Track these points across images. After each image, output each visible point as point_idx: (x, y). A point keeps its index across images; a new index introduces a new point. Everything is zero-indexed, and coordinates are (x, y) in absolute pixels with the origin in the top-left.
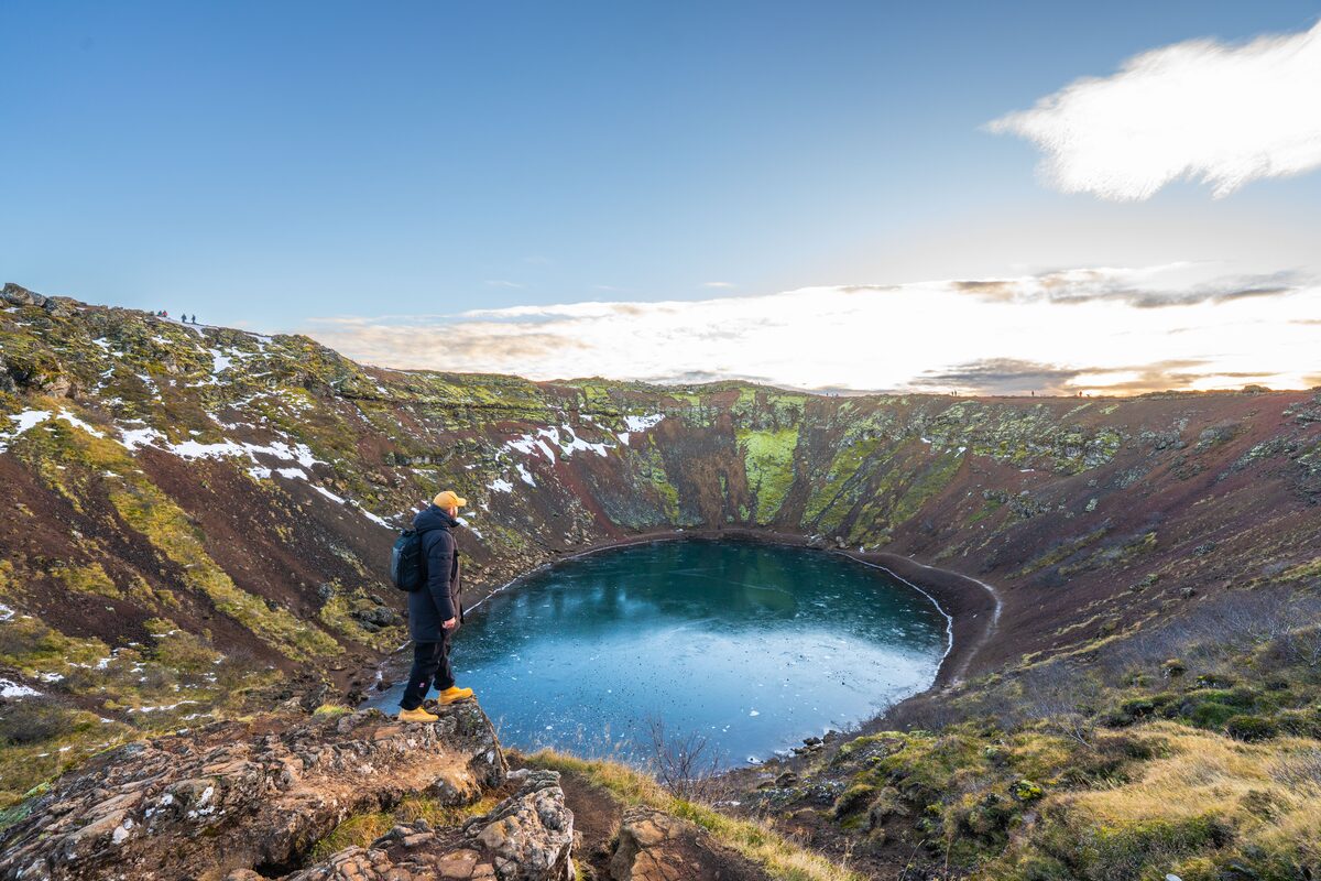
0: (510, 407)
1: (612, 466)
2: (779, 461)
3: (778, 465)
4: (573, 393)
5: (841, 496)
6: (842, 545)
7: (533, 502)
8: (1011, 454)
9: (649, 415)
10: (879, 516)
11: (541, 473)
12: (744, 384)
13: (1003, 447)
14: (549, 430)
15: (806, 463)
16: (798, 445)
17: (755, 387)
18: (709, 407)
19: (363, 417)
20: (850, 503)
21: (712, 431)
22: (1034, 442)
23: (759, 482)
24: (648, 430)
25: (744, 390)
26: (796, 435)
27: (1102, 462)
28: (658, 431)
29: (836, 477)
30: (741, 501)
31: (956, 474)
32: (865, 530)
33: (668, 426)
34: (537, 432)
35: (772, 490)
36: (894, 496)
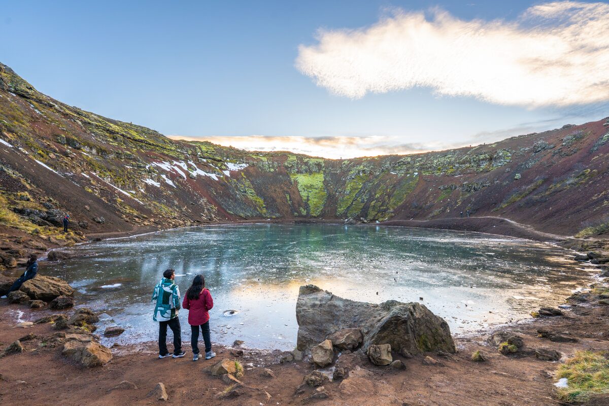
0: (153, 145)
1: (222, 185)
2: (316, 187)
3: (316, 189)
4: (194, 147)
5: (356, 200)
6: (365, 221)
7: (176, 195)
8: (444, 172)
9: (239, 164)
10: (382, 205)
11: (179, 182)
12: (290, 153)
13: (439, 170)
14: (180, 162)
15: (331, 187)
16: (325, 179)
17: (296, 155)
18: (273, 163)
19: (36, 110)
20: (363, 202)
21: (275, 174)
22: (458, 163)
23: (308, 197)
24: (240, 171)
25: (290, 156)
26: (323, 175)
27: (505, 163)
28: (246, 171)
29: (350, 192)
30: (300, 206)
31: (417, 184)
32: (376, 213)
33: (251, 169)
34: (173, 162)
35: (316, 200)
36: (387, 196)
